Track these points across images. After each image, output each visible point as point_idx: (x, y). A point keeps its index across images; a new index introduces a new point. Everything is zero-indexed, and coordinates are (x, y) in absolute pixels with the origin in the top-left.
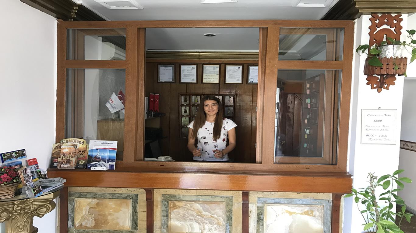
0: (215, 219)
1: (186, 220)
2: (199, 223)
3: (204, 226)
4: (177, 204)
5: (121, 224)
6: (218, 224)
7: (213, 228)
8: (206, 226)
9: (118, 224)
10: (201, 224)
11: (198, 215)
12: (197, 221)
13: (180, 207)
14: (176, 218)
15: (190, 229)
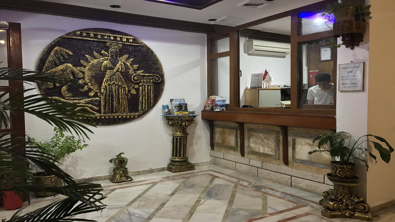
0: (270, 145)
1: (257, 144)
2: (263, 147)
3: (265, 148)
4: (253, 134)
5: (231, 143)
6: (271, 148)
7: (269, 150)
8: (266, 149)
9: (230, 143)
10: (264, 147)
11: (262, 141)
12: (261, 145)
13: (254, 135)
14: (253, 142)
15: (259, 149)
